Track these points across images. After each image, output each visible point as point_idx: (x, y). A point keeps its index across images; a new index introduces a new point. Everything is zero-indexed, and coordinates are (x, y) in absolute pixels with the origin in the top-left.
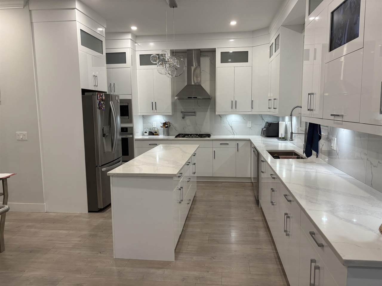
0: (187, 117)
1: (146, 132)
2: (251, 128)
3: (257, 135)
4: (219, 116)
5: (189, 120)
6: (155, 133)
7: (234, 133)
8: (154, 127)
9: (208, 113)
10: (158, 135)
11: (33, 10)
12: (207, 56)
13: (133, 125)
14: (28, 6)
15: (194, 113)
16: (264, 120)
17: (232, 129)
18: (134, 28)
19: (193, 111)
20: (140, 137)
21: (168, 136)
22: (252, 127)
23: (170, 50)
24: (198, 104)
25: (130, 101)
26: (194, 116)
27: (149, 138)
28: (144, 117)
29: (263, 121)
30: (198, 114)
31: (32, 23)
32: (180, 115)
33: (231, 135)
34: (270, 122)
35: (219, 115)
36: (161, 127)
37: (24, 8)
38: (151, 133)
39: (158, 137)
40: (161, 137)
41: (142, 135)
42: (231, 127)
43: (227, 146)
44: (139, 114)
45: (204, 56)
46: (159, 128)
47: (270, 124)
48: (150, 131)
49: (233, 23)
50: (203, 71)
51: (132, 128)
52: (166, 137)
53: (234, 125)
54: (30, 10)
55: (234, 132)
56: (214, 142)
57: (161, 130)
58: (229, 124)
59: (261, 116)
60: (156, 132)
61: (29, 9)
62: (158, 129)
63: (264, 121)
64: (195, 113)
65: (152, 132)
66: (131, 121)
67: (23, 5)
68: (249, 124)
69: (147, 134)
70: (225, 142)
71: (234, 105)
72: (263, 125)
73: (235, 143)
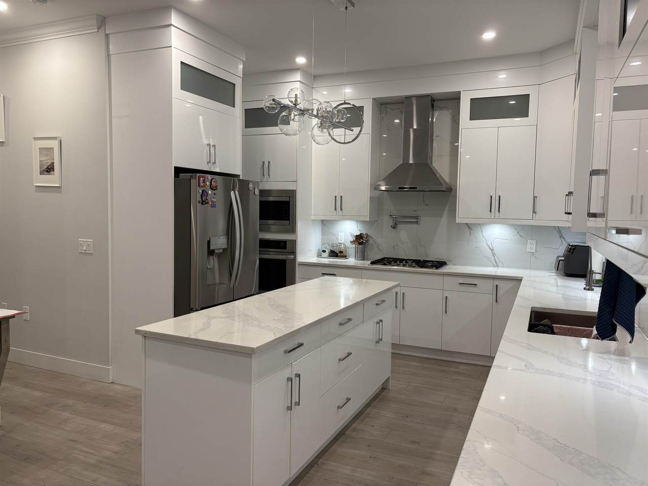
0: (400, 226)
1: (324, 251)
2: (536, 255)
3: (548, 270)
4: (466, 226)
5: (405, 232)
6: (339, 254)
7: (496, 263)
8: (341, 242)
9: (444, 220)
10: (346, 256)
11: (111, 34)
12: (447, 108)
13: (296, 237)
14: (103, 28)
15: (415, 220)
16: (564, 238)
17: (494, 255)
18: (301, 60)
19: (415, 214)
20: (314, 259)
21: (364, 260)
22: (536, 252)
23: (374, 99)
24: (424, 201)
25: (292, 194)
26: (415, 226)
27: (330, 261)
28: (323, 222)
29: (562, 241)
30: (423, 220)
31: (109, 56)
32: (387, 222)
33: (491, 266)
34: (574, 244)
35: (467, 224)
36: (351, 242)
37: (98, 31)
38: (333, 254)
39: (345, 262)
40: (351, 261)
41: (318, 257)
42: (492, 250)
43: (473, 288)
44: (313, 218)
45: (441, 108)
46: (349, 244)
47: (574, 249)
48: (332, 249)
49: (489, 35)
50: (437, 136)
51: (294, 242)
52: (360, 263)
53: (497, 246)
54: (107, 35)
55: (498, 261)
56: (445, 278)
57: (352, 248)
58: (487, 244)
59: (559, 230)
60: (341, 252)
61: (105, 32)
62: (345, 247)
63: (566, 241)
64: (417, 217)
65: (334, 251)
66: (293, 230)
67: (96, 27)
68: (531, 246)
69: (326, 254)
70: (470, 281)
71: (495, 206)
72: (561, 250)
73: (490, 284)
